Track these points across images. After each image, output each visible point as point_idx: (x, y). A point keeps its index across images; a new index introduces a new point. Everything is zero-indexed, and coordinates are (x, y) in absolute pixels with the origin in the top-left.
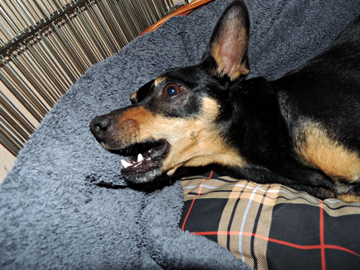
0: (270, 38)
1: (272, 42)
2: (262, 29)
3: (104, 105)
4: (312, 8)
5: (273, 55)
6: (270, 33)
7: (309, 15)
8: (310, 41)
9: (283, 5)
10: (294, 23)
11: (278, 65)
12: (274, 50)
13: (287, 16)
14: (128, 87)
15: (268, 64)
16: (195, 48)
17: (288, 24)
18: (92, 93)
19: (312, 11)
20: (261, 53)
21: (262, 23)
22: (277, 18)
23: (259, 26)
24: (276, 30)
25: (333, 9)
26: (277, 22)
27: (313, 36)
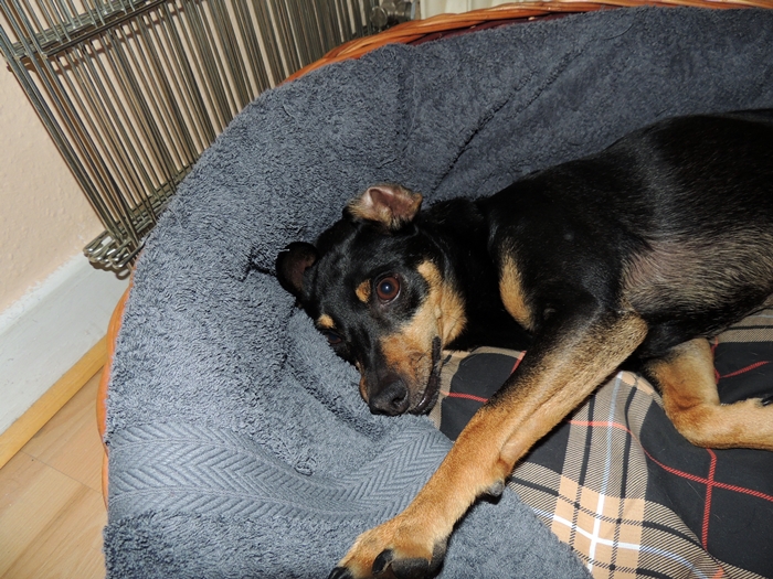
0: (530, 116)
1: (531, 124)
2: (520, 99)
3: (283, 146)
4: (598, 89)
5: (527, 142)
6: (531, 108)
7: (592, 99)
8: (585, 136)
9: (560, 72)
10: (568, 103)
11: (530, 159)
12: (530, 135)
13: (561, 90)
14: (317, 128)
15: (517, 154)
16: (416, 102)
17: (561, 102)
18: (269, 127)
19: (597, 93)
20: (511, 135)
21: (522, 91)
22: (547, 89)
23: (517, 93)
24: (541, 106)
25: (628, 97)
26: (545, 95)
27: (591, 130)
